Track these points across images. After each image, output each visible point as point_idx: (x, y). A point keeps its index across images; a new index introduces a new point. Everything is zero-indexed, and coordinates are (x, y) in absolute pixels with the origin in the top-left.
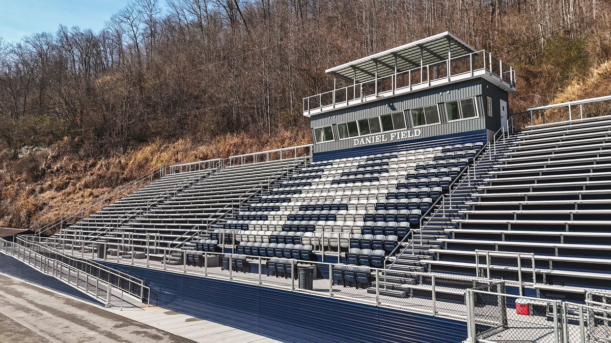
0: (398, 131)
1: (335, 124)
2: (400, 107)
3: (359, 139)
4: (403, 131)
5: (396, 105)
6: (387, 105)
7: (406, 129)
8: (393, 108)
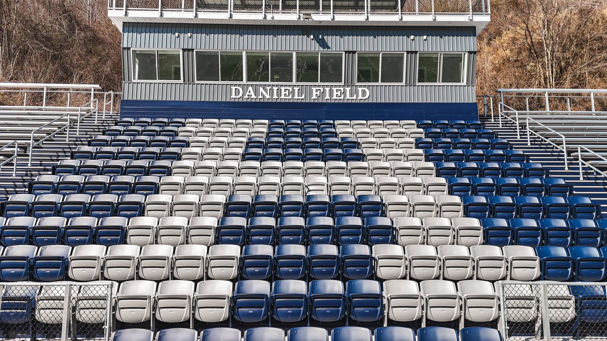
0: (327, 86)
1: (189, 50)
2: (337, 44)
3: (245, 87)
4: (336, 86)
5: (329, 39)
6: (312, 37)
7: (342, 83)
8: (324, 44)
